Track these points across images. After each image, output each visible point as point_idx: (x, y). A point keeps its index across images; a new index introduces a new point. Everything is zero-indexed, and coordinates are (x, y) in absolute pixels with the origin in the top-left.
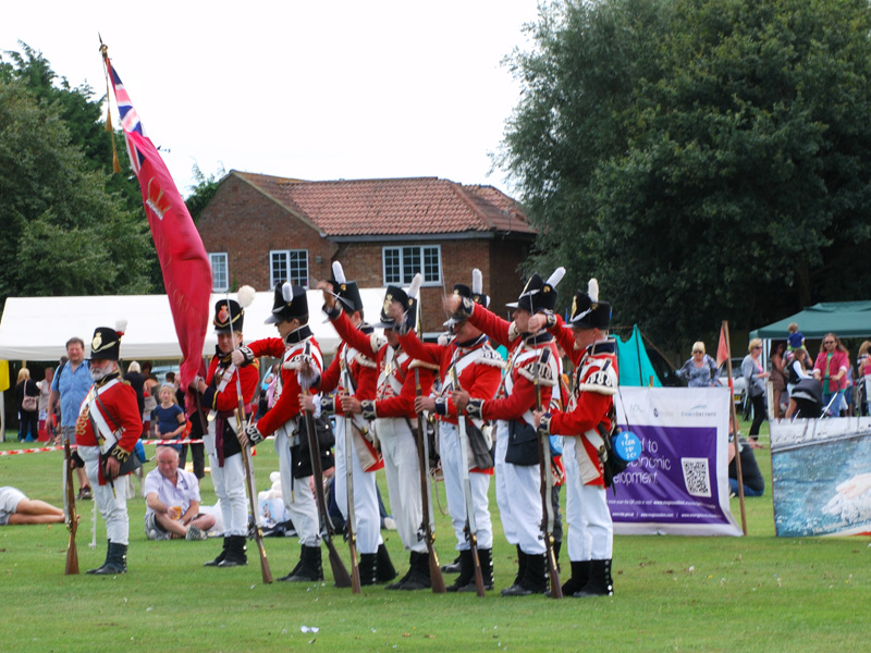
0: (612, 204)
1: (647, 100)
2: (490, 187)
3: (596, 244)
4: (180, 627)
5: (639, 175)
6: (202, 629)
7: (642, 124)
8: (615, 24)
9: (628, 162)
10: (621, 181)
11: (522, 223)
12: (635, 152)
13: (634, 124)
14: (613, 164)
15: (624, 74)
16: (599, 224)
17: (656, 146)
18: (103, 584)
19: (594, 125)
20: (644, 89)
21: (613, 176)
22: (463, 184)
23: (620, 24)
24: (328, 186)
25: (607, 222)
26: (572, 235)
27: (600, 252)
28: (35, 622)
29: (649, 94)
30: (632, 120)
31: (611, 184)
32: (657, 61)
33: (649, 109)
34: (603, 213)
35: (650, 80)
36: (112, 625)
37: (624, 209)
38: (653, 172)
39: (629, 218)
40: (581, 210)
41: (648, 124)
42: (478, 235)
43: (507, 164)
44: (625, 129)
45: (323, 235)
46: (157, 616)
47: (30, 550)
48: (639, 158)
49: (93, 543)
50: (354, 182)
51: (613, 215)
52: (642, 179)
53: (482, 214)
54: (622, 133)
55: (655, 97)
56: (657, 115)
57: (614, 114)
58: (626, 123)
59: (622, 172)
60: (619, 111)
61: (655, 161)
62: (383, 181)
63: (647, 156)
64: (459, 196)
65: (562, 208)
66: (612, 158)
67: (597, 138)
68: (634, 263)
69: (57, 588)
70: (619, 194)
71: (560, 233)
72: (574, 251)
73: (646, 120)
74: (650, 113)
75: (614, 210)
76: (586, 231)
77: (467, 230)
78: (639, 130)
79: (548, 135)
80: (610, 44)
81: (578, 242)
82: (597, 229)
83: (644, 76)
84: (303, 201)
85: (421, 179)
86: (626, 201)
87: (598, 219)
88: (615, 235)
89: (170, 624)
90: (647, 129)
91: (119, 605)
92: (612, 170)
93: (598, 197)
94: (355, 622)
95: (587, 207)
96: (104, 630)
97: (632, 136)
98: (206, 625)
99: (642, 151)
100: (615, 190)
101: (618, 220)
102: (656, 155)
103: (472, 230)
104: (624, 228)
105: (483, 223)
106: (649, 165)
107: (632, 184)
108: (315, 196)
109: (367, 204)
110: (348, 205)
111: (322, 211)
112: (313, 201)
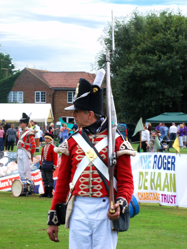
0: (121, 81)
8: (129, 30)
17: (134, 65)
20: (134, 48)
25: (120, 87)
32: (137, 40)
35: (136, 46)
37: (125, 83)
38: (133, 72)
39: (126, 86)
45: (50, 87)
50: (61, 72)
51: (122, 84)
52: (129, 74)
56: (135, 56)
63: (131, 68)
64: (91, 77)
70: (124, 78)
74: (133, 55)
80: (127, 35)
84: (46, 77)
85: (81, 72)
86: (125, 81)
88: (122, 90)
104: (124, 89)
106: (131, 71)
107: (127, 76)
108: (50, 76)
109: (64, 79)
110: (59, 79)
111: (51, 80)
112: (49, 77)
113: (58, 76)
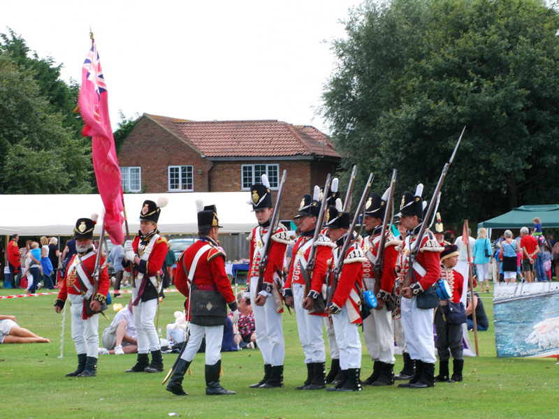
0: (390, 140)
1: (413, 73)
2: (311, 127)
3: (379, 165)
4: (123, 411)
5: (408, 121)
6: (137, 412)
7: (410, 88)
8: (397, 23)
9: (401, 113)
10: (396, 125)
11: (332, 150)
12: (406, 107)
13: (405, 88)
14: (391, 114)
15: (401, 56)
16: (382, 152)
17: (419, 103)
18: (70, 383)
19: (379, 88)
20: (412, 66)
21: (391, 122)
22: (294, 125)
23: (400, 23)
24: (207, 125)
25: (387, 151)
26: (364, 159)
27: (382, 170)
28: (29, 407)
29: (415, 69)
30: (404, 86)
31: (390, 127)
32: (420, 48)
33: (415, 79)
34: (385, 145)
35: (416, 60)
36: (79, 409)
37: (398, 143)
38: (417, 119)
39: (401, 149)
40: (370, 143)
41: (414, 88)
42: (304, 158)
43: (323, 113)
44: (399, 91)
45: (203, 156)
46: (107, 404)
47: (20, 360)
48: (408, 110)
49: (61, 356)
50: (224, 122)
51: (391, 146)
52: (410, 124)
53: (306, 144)
54: (397, 94)
55: (419, 71)
56: (420, 83)
57: (392, 82)
58: (399, 87)
59: (397, 119)
60: (396, 80)
61: (418, 112)
62: (242, 122)
63: (413, 109)
64: (292, 132)
65: (358, 142)
66: (391, 110)
67: (381, 96)
68: (404, 178)
69: (41, 385)
70: (395, 133)
71: (356, 157)
72: (365, 170)
73: (412, 86)
74: (415, 81)
75: (391, 143)
76: (373, 156)
77: (296, 155)
78: (408, 92)
79: (350, 94)
80: (393, 36)
81: (368, 163)
82: (380, 155)
83: (412, 57)
84: (190, 134)
85: (267, 121)
86: (399, 138)
87: (381, 149)
88: (392, 159)
89: (117, 409)
90: (413, 92)
91: (82, 397)
92: (391, 118)
93: (381, 135)
94: (234, 409)
95: (374, 141)
96: (74, 413)
97: (403, 96)
98: (139, 410)
99: (410, 106)
100: (393, 130)
101: (394, 150)
102: (419, 108)
103: (299, 154)
104: (398, 155)
105: (307, 150)
106: (414, 115)
107: (404, 126)
108: (198, 131)
109: (232, 136)
110: (219, 137)
111: (203, 140)
112: (196, 134)
113: (216, 130)
